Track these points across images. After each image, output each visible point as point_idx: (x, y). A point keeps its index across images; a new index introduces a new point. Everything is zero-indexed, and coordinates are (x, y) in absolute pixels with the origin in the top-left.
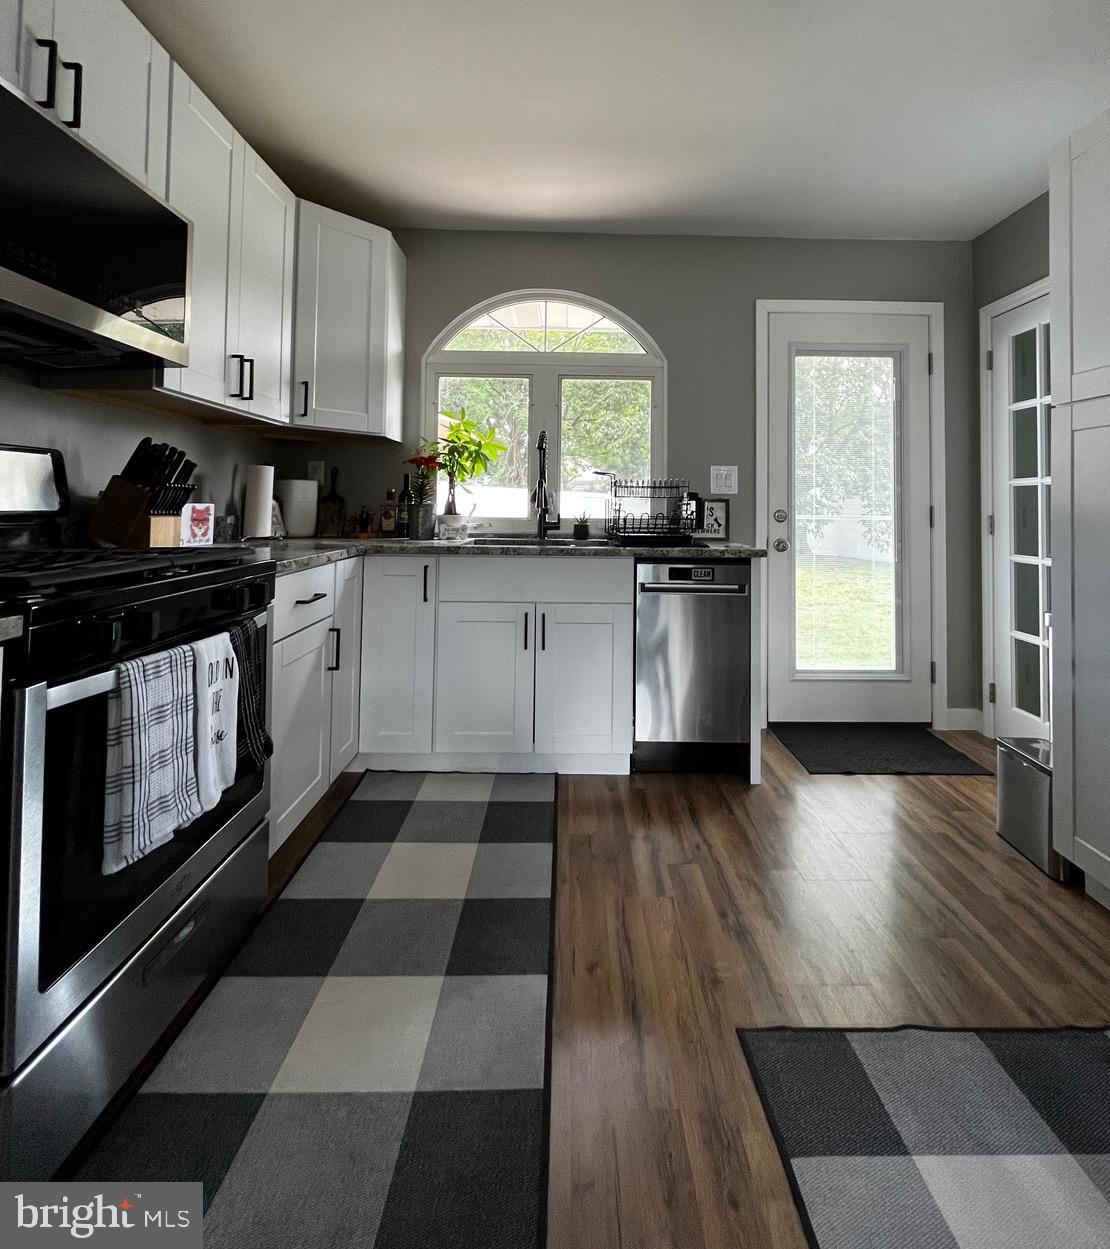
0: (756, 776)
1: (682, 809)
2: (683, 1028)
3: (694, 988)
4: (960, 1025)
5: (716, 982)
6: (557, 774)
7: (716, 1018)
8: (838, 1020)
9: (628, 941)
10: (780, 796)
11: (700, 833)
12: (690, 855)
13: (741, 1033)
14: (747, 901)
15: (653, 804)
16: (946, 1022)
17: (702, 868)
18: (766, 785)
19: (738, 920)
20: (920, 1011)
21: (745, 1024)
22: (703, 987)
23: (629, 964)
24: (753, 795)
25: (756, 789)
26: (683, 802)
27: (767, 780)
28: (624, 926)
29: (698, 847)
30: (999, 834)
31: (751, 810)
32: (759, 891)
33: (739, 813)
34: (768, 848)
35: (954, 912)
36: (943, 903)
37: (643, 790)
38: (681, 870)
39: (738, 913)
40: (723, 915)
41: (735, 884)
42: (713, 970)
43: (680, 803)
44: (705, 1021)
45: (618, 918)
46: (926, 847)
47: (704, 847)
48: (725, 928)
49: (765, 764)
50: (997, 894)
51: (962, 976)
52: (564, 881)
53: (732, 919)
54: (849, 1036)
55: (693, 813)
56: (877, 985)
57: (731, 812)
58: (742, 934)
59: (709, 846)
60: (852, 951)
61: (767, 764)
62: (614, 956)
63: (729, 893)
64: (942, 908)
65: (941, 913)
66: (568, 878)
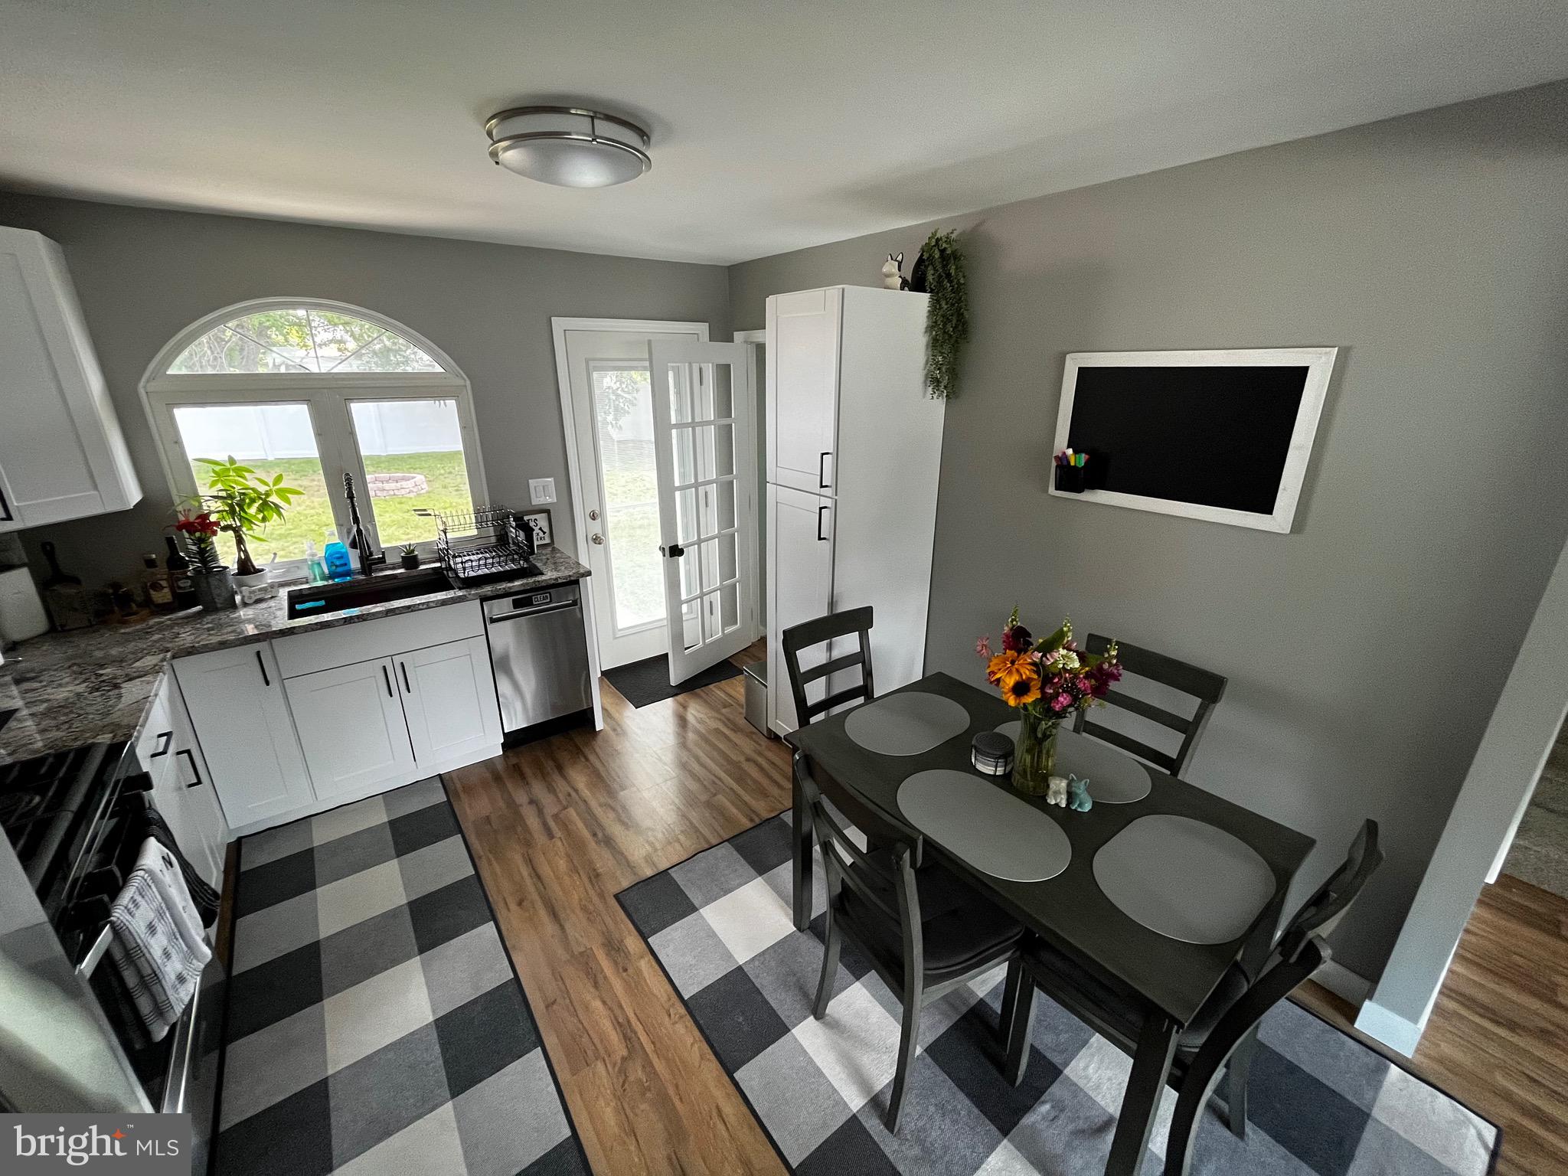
0: (599, 725)
1: (552, 769)
2: (584, 909)
3: (586, 885)
4: (721, 841)
5: (598, 875)
6: (439, 775)
7: (602, 895)
8: (663, 865)
9: (539, 877)
10: (617, 735)
11: (568, 782)
12: (564, 803)
13: (616, 896)
14: (608, 820)
15: (528, 771)
16: (714, 842)
17: (576, 811)
18: (608, 729)
19: (604, 835)
20: (702, 840)
21: (616, 890)
22: (591, 881)
23: (543, 889)
24: (600, 738)
25: (601, 734)
26: (551, 763)
27: (608, 724)
28: (534, 869)
29: (569, 795)
30: (745, 718)
31: (601, 754)
32: (613, 809)
33: (592, 758)
34: (616, 778)
35: (720, 779)
36: (714, 775)
37: (517, 764)
38: (561, 816)
39: (603, 829)
40: (595, 835)
41: (598, 811)
42: (595, 870)
43: (549, 765)
44: (596, 899)
45: (527, 866)
46: (707, 741)
47: (573, 794)
48: (598, 842)
49: (604, 709)
50: (742, 759)
51: (723, 815)
52: (480, 858)
53: (600, 835)
54: (669, 871)
55: (560, 768)
56: (682, 838)
57: (587, 760)
58: (608, 842)
59: (576, 791)
60: (669, 825)
61: (606, 710)
62: (531, 889)
63: (596, 819)
64: (714, 778)
65: (714, 783)
66: (482, 854)
